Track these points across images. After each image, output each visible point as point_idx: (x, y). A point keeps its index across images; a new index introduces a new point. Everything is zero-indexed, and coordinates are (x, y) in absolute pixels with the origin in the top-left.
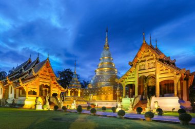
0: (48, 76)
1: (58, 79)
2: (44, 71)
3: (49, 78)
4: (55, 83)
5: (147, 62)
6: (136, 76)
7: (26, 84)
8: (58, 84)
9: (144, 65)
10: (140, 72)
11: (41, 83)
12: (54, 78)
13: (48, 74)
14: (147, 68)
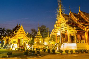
4: (25, 37)
5: (64, 23)
6: (60, 31)
7: (12, 38)
8: (27, 37)
9: (63, 25)
10: (62, 29)
11: (19, 37)
12: (25, 34)
13: (22, 32)
14: (64, 27)
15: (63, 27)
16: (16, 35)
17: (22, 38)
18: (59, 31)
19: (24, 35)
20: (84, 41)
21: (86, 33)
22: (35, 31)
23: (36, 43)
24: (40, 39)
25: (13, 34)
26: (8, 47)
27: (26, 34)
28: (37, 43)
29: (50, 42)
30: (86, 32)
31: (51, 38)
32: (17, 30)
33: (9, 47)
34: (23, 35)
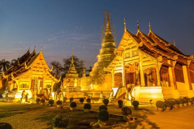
0: (41, 68)
1: (51, 70)
2: (38, 64)
3: (42, 70)
4: (48, 75)
5: (131, 50)
6: (122, 65)
7: (18, 78)
8: (51, 76)
9: (129, 53)
10: (126, 60)
11: (33, 76)
12: (47, 70)
13: (41, 66)
14: (131, 56)
15: (129, 57)
16: (27, 70)
17: (41, 77)
18: (120, 65)
19: (44, 71)
20: (167, 83)
21: (170, 69)
22: (59, 66)
23: (67, 87)
24: (76, 81)
25: (20, 69)
26: (7, 96)
27: (50, 69)
28: (70, 87)
29: (91, 85)
30: (171, 67)
31: (93, 78)
32: (29, 61)
33: (9, 96)
34: (42, 71)
